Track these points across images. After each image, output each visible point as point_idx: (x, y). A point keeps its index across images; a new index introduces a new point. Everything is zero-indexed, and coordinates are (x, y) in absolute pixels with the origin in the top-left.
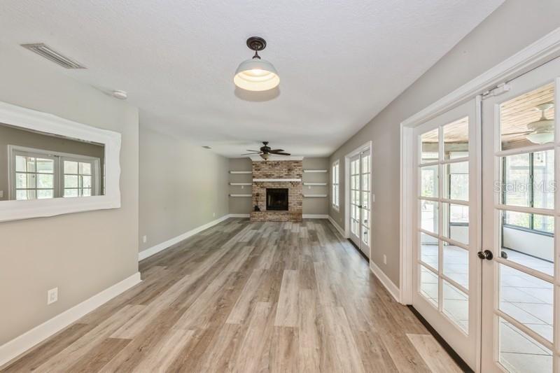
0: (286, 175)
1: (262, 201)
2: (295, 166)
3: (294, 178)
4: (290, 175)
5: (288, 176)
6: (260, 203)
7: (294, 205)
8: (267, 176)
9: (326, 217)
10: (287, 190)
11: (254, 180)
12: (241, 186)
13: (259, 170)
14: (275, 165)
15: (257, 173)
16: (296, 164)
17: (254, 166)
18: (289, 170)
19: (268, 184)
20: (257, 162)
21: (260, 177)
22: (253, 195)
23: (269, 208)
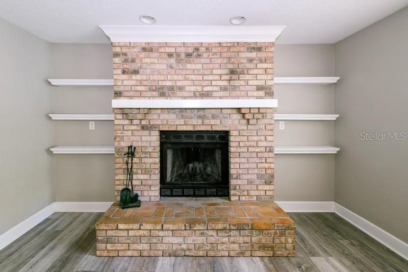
0: (224, 89)
1: (146, 171)
2: (251, 60)
3: (247, 96)
4: (234, 88)
5: (229, 90)
6: (138, 178)
7: (250, 182)
8: (162, 92)
9: (330, 207)
10: (225, 136)
11: (118, 103)
12: (87, 121)
13: (136, 72)
14: (189, 55)
15: (127, 81)
16: (253, 55)
17: (117, 60)
18: (232, 72)
19: (165, 116)
20: (130, 46)
21: (141, 95)
22: (118, 151)
23: (168, 188)
